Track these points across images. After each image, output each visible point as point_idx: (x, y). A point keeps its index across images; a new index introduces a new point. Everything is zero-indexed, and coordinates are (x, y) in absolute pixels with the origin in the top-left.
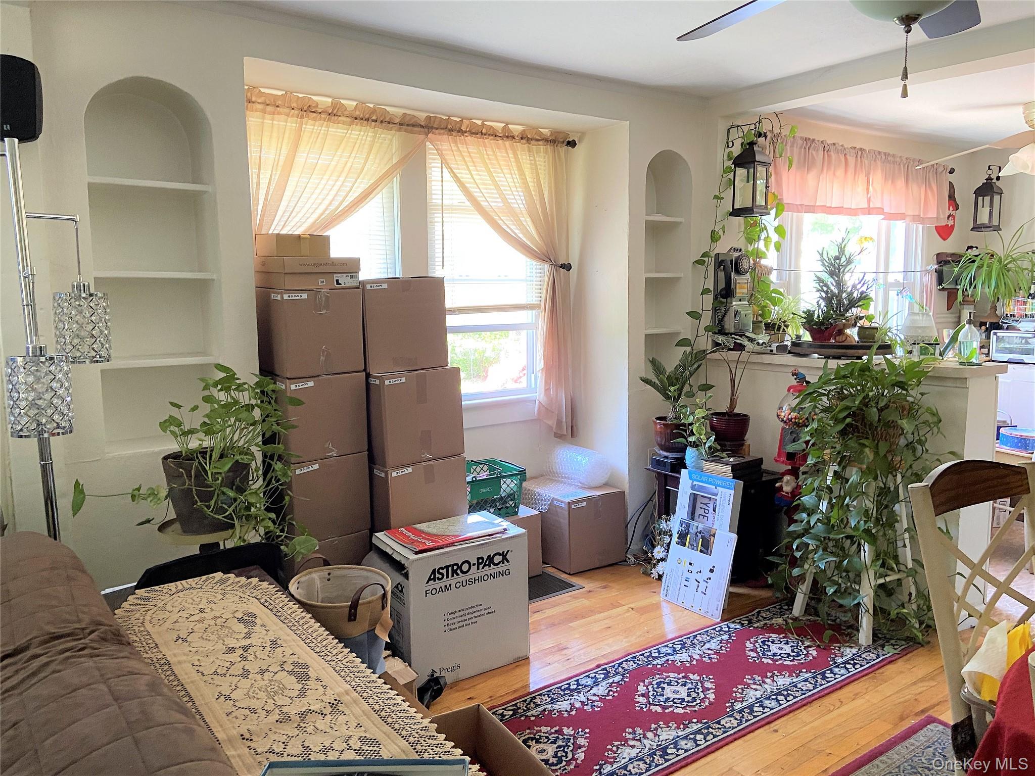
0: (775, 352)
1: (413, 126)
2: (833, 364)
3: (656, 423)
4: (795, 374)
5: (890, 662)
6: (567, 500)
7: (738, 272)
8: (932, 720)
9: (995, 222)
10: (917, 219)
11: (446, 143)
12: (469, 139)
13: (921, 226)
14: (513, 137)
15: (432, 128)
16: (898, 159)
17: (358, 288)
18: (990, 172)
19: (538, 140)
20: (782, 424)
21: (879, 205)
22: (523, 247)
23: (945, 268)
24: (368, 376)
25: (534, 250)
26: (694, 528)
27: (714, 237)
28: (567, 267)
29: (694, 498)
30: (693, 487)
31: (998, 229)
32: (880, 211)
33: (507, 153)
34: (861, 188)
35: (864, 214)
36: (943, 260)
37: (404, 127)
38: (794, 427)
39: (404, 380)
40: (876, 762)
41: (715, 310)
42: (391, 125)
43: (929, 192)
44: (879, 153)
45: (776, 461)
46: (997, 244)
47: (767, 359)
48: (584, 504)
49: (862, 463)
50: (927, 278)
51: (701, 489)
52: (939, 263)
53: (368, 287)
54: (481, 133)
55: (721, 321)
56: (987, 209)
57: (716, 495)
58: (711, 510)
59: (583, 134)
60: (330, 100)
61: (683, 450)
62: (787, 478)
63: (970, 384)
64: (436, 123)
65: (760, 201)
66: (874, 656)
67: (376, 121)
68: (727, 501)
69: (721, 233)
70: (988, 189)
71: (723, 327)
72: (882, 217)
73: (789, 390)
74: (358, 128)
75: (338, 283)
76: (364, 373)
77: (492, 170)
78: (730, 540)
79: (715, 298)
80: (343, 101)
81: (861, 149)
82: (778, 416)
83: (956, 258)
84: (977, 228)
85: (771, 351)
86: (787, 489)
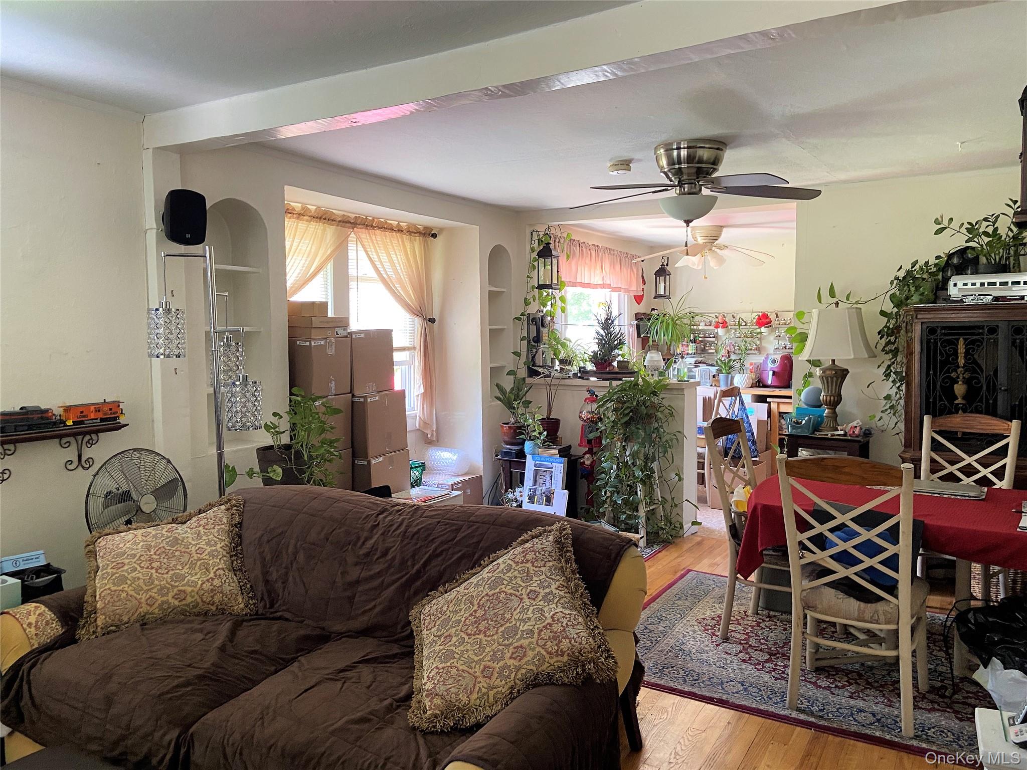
0: (572, 377)
1: (346, 222)
2: (615, 383)
3: (502, 427)
4: (589, 391)
5: (659, 552)
6: (450, 483)
7: (543, 326)
8: (689, 571)
9: (667, 294)
10: (627, 291)
11: (364, 234)
12: (378, 232)
13: (626, 296)
14: (402, 231)
15: (357, 224)
16: (616, 252)
17: (347, 337)
18: (663, 261)
19: (415, 233)
20: (582, 423)
21: (609, 282)
22: (406, 305)
23: (641, 323)
24: (353, 396)
25: (412, 307)
26: (540, 491)
27: (527, 303)
28: (432, 321)
29: (536, 472)
30: (535, 465)
31: (669, 298)
32: (608, 286)
33: (399, 241)
34: (598, 271)
35: (601, 288)
36: (638, 317)
37: (341, 223)
38: (592, 423)
39: (377, 398)
40: (673, 588)
41: (529, 350)
42: (333, 222)
43: (632, 273)
44: (607, 248)
45: (580, 446)
46: (670, 308)
47: (568, 382)
48: (460, 485)
49: (639, 438)
50: (631, 330)
51: (541, 466)
52: (637, 319)
53: (354, 336)
54: (384, 227)
55: (533, 357)
56: (662, 285)
57: (552, 468)
58: (548, 479)
59: (441, 230)
60: (300, 205)
61: (523, 443)
62: (587, 456)
63: (686, 392)
64: (359, 221)
65: (555, 281)
66: (650, 551)
67: (325, 219)
68: (559, 471)
69: (531, 300)
70: (662, 272)
71: (534, 362)
72: (610, 290)
73: (585, 401)
74: (314, 224)
75: (337, 334)
76: (351, 394)
77: (379, 251)
78: (564, 494)
79: (529, 342)
80: (308, 206)
81: (597, 246)
82: (580, 417)
83: (648, 317)
84: (658, 297)
85: (569, 377)
86: (588, 463)
